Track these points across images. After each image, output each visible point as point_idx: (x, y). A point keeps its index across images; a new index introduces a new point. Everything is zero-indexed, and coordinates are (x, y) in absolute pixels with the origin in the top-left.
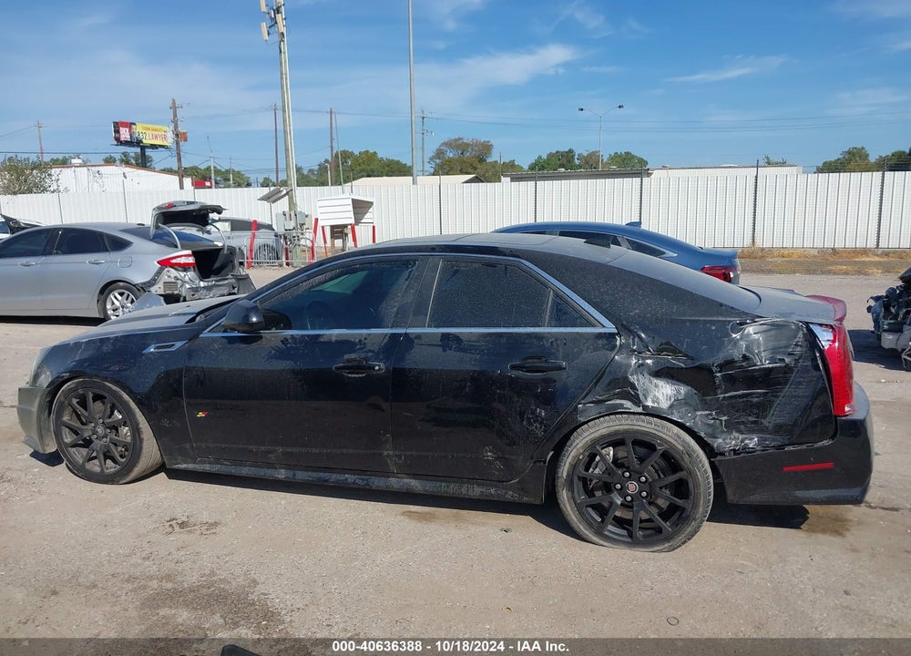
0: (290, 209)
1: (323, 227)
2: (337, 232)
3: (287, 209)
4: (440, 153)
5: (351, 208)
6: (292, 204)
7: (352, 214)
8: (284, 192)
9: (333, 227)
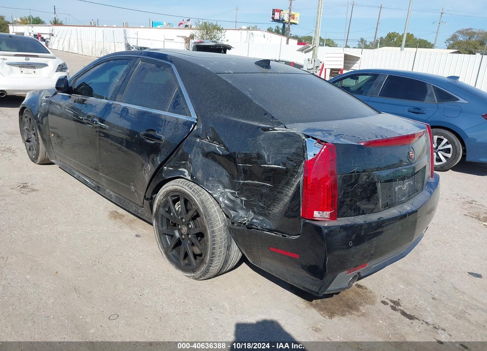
0: (313, 58)
1: (326, 69)
2: (334, 73)
3: (310, 57)
4: (454, 37)
5: (343, 59)
6: (314, 54)
7: (342, 63)
8: (311, 47)
9: (332, 70)
